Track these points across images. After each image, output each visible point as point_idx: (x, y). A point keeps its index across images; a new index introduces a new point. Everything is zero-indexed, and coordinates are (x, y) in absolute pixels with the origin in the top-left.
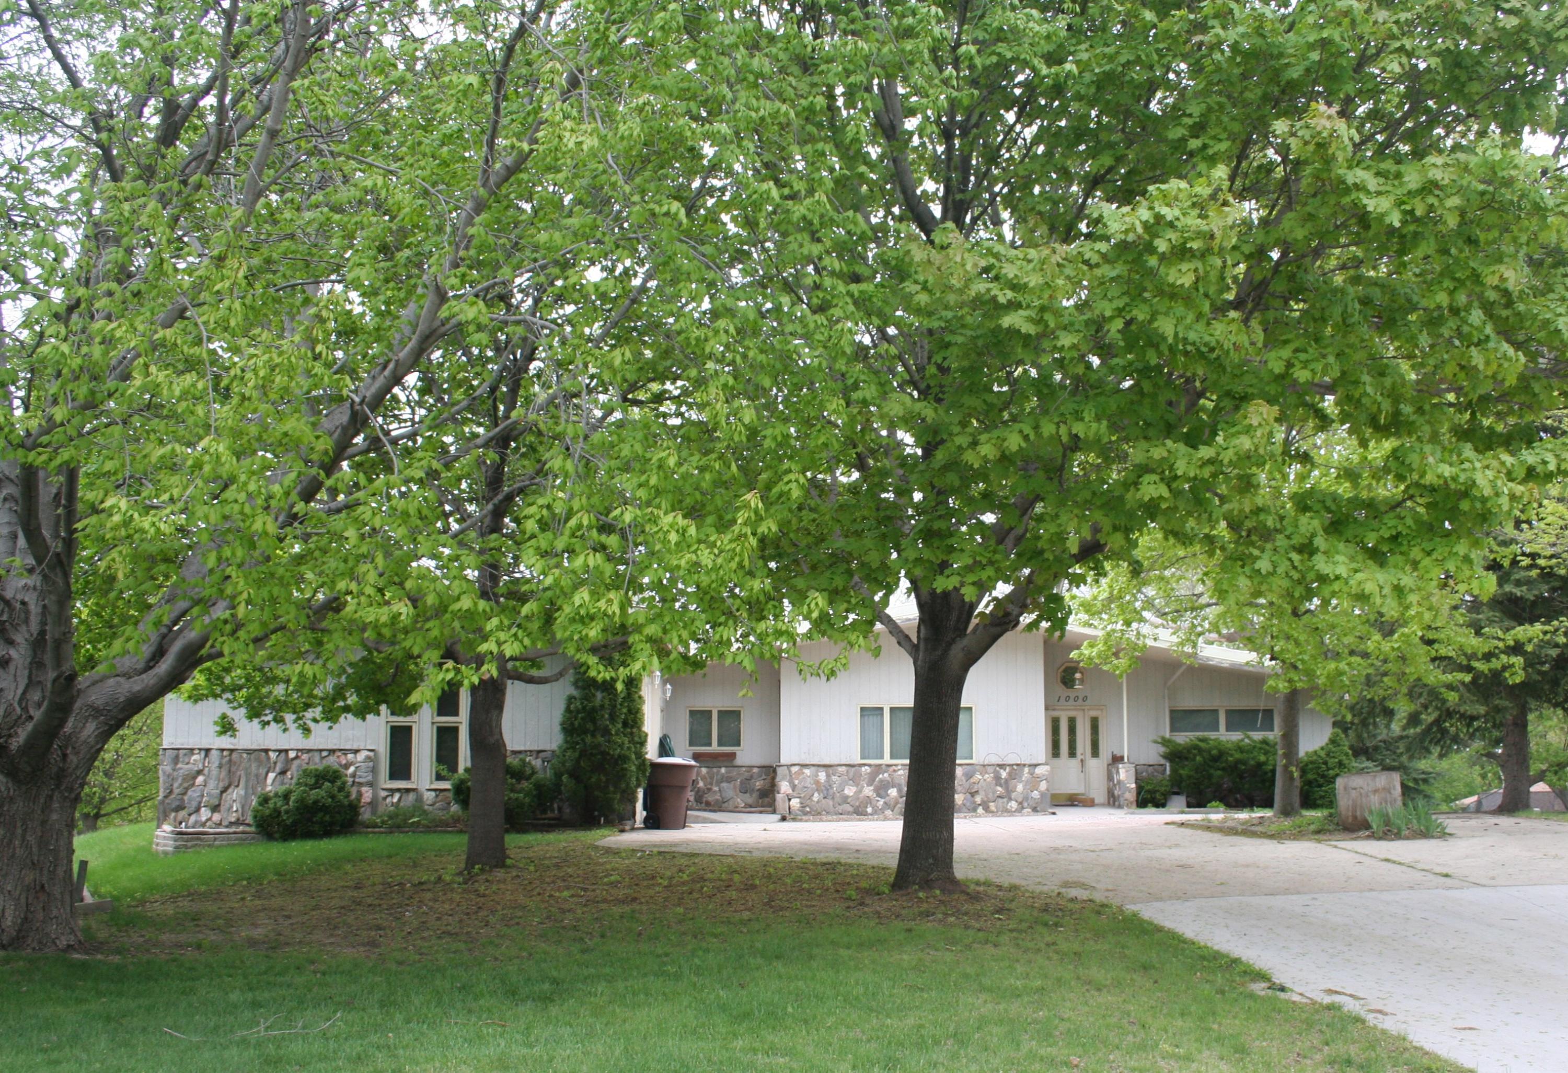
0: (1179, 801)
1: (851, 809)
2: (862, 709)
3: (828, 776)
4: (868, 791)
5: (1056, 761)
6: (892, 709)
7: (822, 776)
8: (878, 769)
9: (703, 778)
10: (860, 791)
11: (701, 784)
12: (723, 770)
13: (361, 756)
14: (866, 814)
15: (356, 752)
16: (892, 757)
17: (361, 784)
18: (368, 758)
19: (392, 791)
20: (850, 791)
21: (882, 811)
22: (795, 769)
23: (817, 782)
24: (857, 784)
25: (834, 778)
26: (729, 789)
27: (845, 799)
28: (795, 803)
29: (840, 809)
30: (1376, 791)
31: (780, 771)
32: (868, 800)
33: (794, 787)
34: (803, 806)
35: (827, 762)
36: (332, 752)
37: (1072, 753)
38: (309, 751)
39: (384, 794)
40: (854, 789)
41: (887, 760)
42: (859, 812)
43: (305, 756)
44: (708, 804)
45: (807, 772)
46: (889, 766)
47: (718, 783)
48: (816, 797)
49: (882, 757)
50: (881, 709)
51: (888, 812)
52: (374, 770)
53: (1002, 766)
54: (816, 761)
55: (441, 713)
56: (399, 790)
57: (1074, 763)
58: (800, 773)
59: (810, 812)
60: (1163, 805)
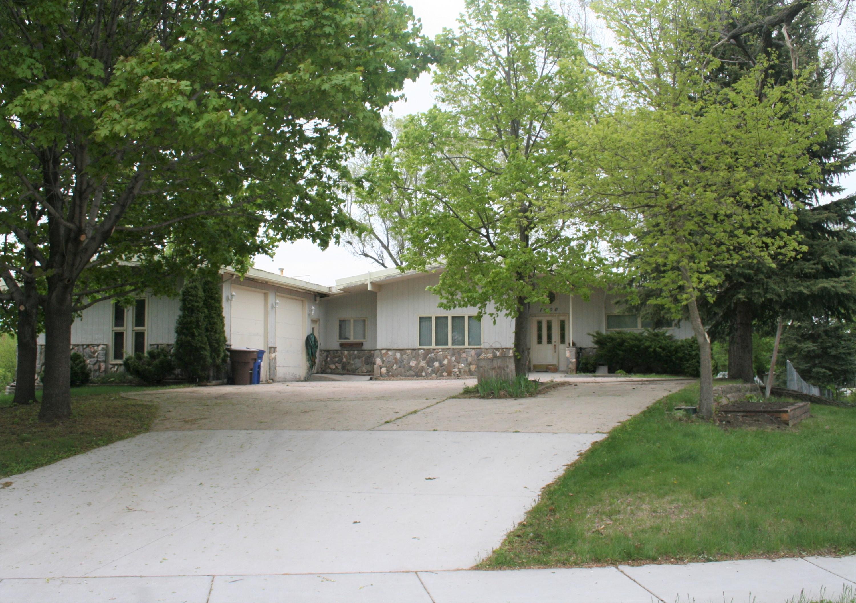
0: (604, 369)
1: (413, 373)
2: (421, 318)
3: (401, 355)
4: (423, 363)
5: (540, 346)
6: (437, 318)
7: (398, 355)
8: (429, 351)
9: (346, 357)
10: (419, 364)
11: (344, 360)
12: (356, 352)
13: (100, 348)
14: (422, 376)
15: (98, 345)
16: (436, 345)
17: (100, 362)
18: (103, 348)
19: (114, 365)
20: (413, 363)
21: (431, 374)
22: (384, 352)
23: (396, 359)
24: (417, 360)
25: (405, 356)
26: (358, 363)
27: (411, 368)
28: (384, 370)
29: (408, 373)
30: (494, 369)
31: (377, 353)
32: (422, 369)
33: (383, 362)
34: (388, 371)
35: (401, 347)
36: (88, 345)
37: (549, 341)
38: (78, 345)
39: (110, 366)
40: (415, 362)
41: (434, 346)
42: (418, 374)
43: (76, 348)
44: (348, 370)
45: (390, 353)
46: (434, 349)
47: (354, 359)
48: (395, 367)
49: (431, 345)
50: (431, 318)
51: (434, 375)
52: (106, 355)
53: (497, 349)
54: (395, 347)
55: (137, 325)
56: (117, 364)
57: (550, 347)
58: (386, 353)
59: (391, 375)
60: (594, 372)
